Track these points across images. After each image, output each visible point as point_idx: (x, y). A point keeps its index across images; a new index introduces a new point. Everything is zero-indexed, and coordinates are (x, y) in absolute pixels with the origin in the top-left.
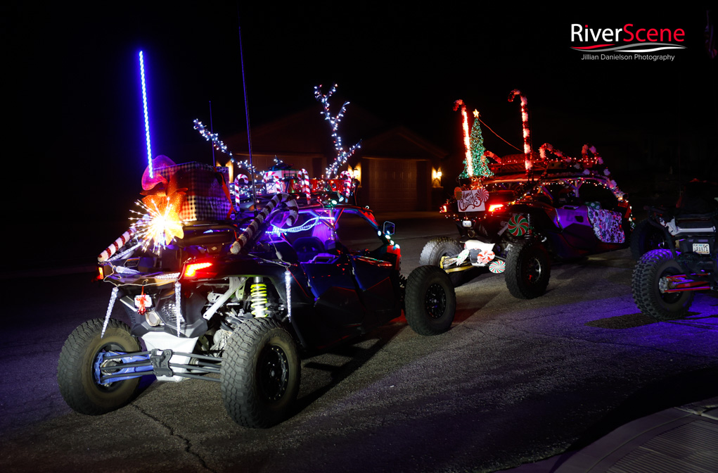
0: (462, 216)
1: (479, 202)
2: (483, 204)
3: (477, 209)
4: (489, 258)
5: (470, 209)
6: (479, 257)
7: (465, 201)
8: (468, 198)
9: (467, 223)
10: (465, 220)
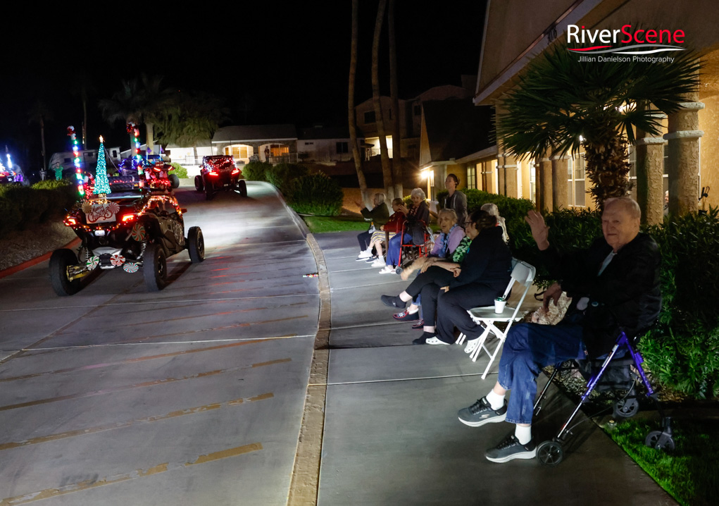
0: (94, 227)
1: (110, 214)
2: (114, 215)
3: (107, 220)
4: (121, 261)
5: (101, 220)
6: (112, 261)
7: (95, 214)
8: (97, 211)
9: (100, 232)
10: (98, 230)
